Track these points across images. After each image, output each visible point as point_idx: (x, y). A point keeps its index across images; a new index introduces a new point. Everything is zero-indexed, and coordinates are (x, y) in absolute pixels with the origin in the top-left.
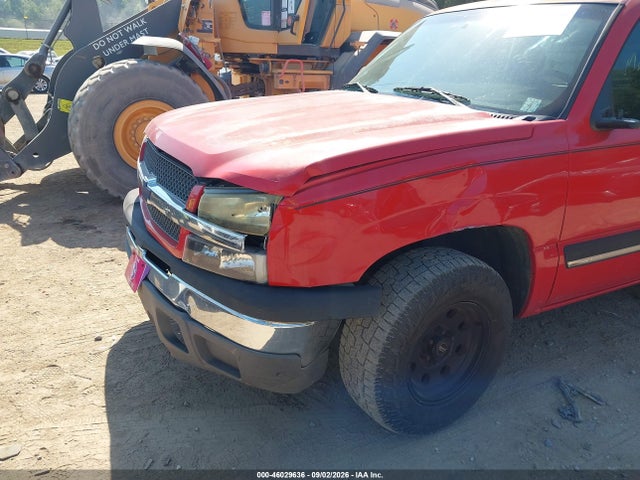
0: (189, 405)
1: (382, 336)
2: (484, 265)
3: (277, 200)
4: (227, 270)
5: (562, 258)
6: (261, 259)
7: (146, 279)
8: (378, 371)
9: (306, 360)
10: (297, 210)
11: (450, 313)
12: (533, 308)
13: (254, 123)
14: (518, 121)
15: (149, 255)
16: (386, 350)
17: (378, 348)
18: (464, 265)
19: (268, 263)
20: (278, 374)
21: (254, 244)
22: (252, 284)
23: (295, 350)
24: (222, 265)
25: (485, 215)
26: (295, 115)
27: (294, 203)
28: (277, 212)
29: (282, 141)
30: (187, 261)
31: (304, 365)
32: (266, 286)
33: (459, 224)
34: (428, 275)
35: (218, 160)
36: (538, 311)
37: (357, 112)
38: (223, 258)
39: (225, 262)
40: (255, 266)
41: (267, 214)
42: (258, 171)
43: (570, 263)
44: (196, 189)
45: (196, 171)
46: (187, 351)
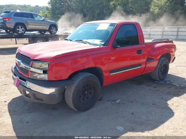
0: (31, 112)
1: (73, 90)
2: (93, 75)
3: (49, 63)
4: (39, 78)
5: (109, 73)
6: (46, 75)
7: (20, 83)
8: (73, 97)
9: (57, 96)
10: (54, 65)
11: (88, 85)
12: (105, 84)
13: (43, 48)
14: (98, 47)
15: (20, 78)
16: (74, 92)
17: (72, 92)
18: (89, 75)
19: (48, 76)
20: (51, 99)
21: (45, 72)
22: (45, 81)
23: (55, 94)
24: (38, 77)
25: (92, 65)
26: (53, 46)
27: (53, 63)
28: (49, 65)
29: (50, 51)
30: (30, 78)
31: (57, 97)
32: (48, 81)
33: (87, 67)
34: (82, 77)
35: (36, 56)
36: (106, 85)
37: (66, 45)
38: (38, 76)
39: (39, 77)
40: (45, 77)
41: (47, 66)
42: (45, 57)
43: (111, 74)
44: (32, 62)
45: (32, 58)
46: (31, 98)
